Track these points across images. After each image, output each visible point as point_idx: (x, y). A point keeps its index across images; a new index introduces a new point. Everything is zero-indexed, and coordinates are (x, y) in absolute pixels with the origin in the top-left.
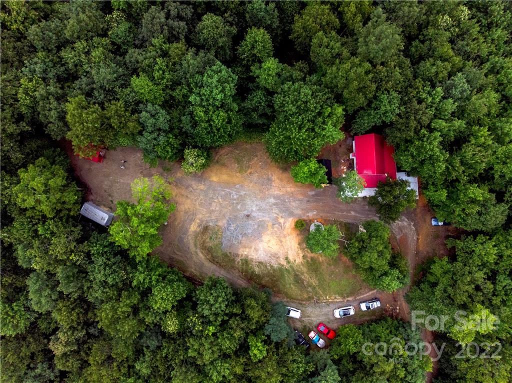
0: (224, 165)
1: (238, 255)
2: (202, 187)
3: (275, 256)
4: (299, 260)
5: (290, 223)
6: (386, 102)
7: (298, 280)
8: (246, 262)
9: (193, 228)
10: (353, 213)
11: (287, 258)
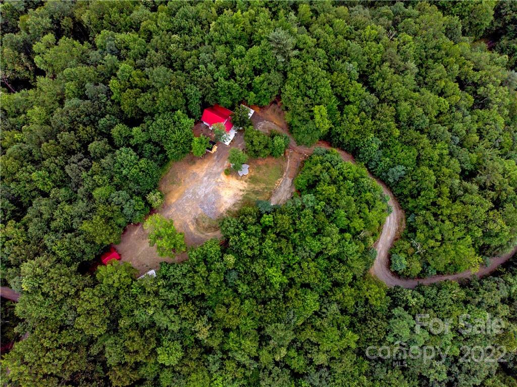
0: (170, 192)
1: (222, 214)
2: (173, 210)
3: (235, 195)
4: (246, 185)
5: (223, 177)
6: (190, 91)
7: (257, 193)
8: (228, 211)
9: (192, 228)
10: (240, 145)
11: (241, 190)
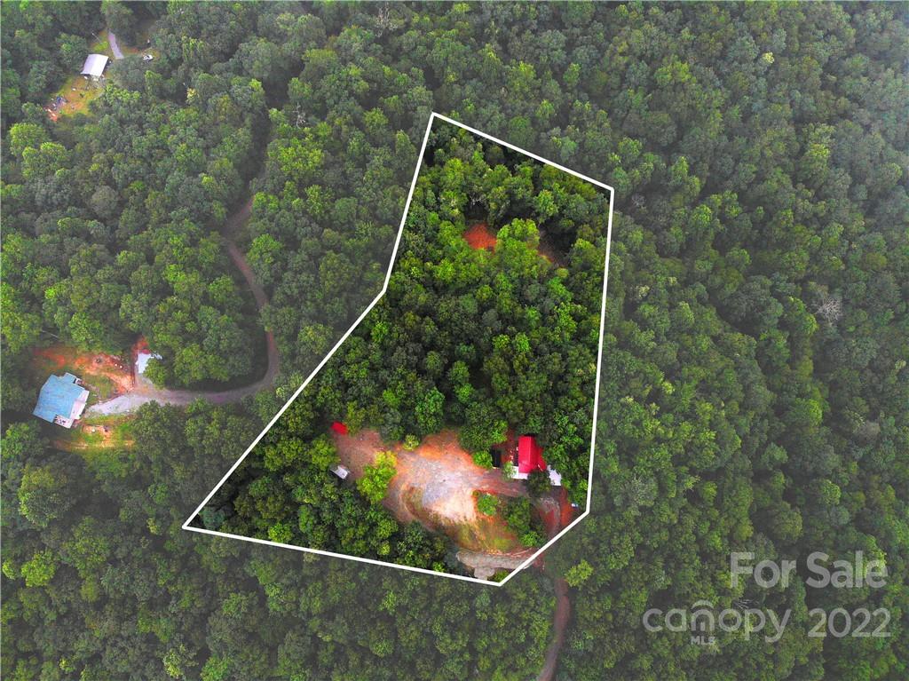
0: (429, 445)
1: (431, 511)
2: (412, 459)
3: (456, 514)
4: (474, 519)
5: (469, 492)
7: (472, 534)
8: (437, 516)
9: (403, 487)
10: (514, 490)
11: (465, 517)
